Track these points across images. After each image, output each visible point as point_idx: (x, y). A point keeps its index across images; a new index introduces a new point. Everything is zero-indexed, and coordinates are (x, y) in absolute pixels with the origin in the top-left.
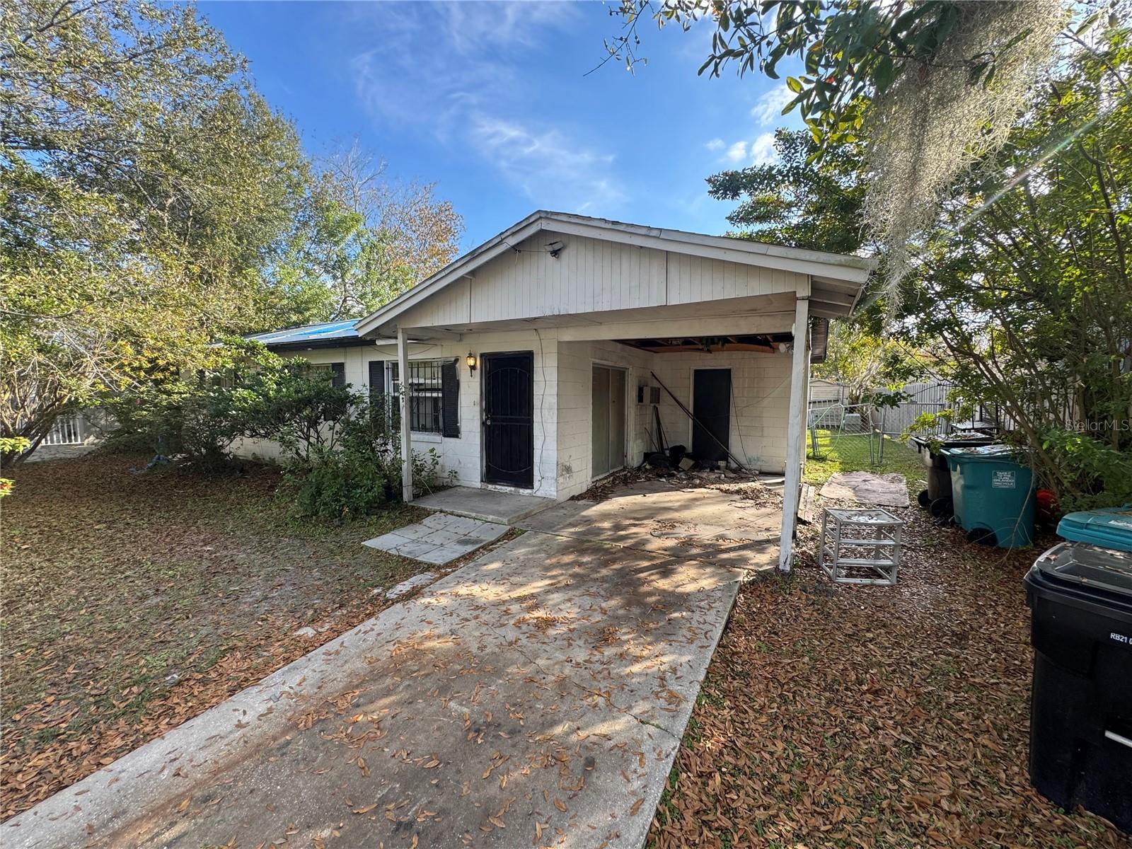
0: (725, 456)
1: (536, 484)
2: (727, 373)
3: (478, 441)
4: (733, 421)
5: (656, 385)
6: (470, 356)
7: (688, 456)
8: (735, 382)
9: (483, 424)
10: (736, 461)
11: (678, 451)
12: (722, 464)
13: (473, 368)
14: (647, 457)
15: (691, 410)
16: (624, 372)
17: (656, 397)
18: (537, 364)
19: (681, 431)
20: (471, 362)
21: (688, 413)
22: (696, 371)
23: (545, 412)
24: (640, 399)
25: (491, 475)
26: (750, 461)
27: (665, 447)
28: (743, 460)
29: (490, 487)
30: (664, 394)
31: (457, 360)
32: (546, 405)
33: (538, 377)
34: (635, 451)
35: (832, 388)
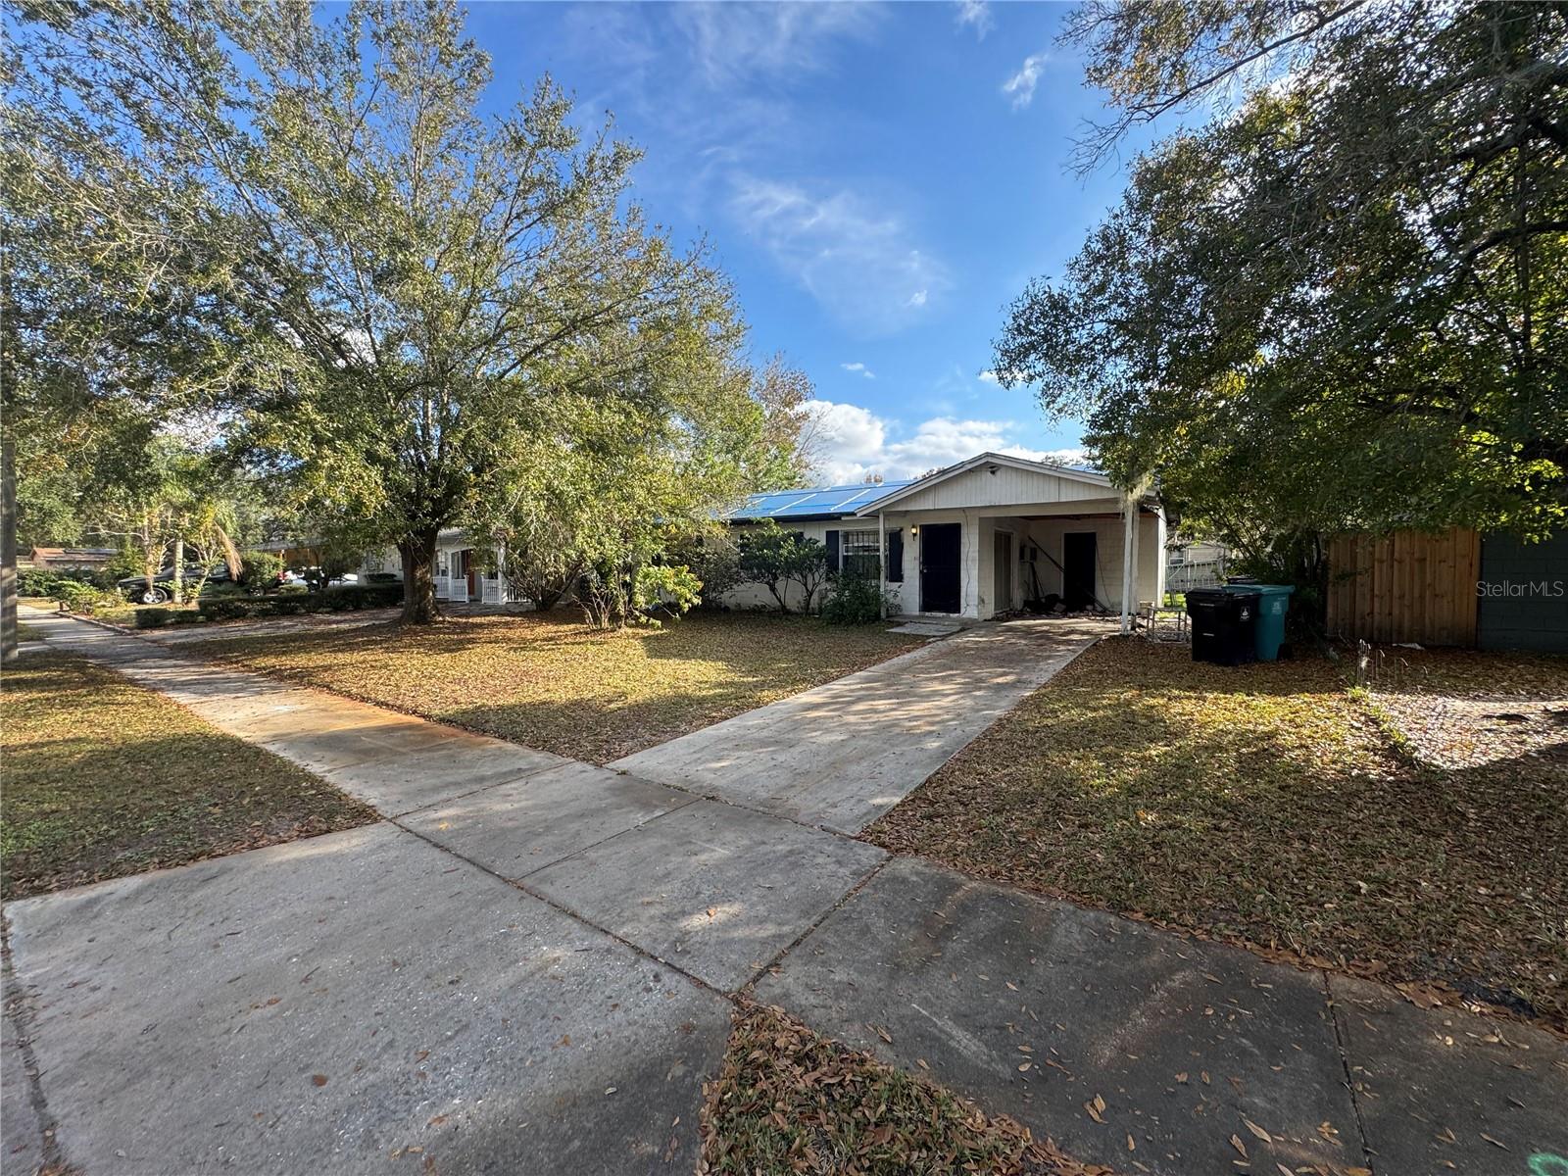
0: (1092, 601)
1: (963, 610)
2: (1093, 535)
3: (917, 583)
4: (1098, 574)
5: (1033, 546)
6: (914, 527)
7: (1061, 602)
8: (1099, 543)
9: (921, 572)
10: (1101, 605)
11: (1053, 599)
12: (1089, 607)
13: (915, 535)
14: (1026, 603)
15: (1063, 565)
16: (1009, 538)
17: (1034, 557)
18: (964, 531)
19: (1055, 583)
20: (914, 531)
21: (1060, 567)
22: (1067, 536)
23: (970, 563)
24: (1022, 556)
25: (926, 606)
26: (1112, 606)
27: (1041, 594)
28: (1107, 605)
29: (927, 614)
30: (1039, 553)
31: (901, 530)
32: (970, 558)
33: (964, 540)
34: (1018, 597)
35: (1211, 551)
